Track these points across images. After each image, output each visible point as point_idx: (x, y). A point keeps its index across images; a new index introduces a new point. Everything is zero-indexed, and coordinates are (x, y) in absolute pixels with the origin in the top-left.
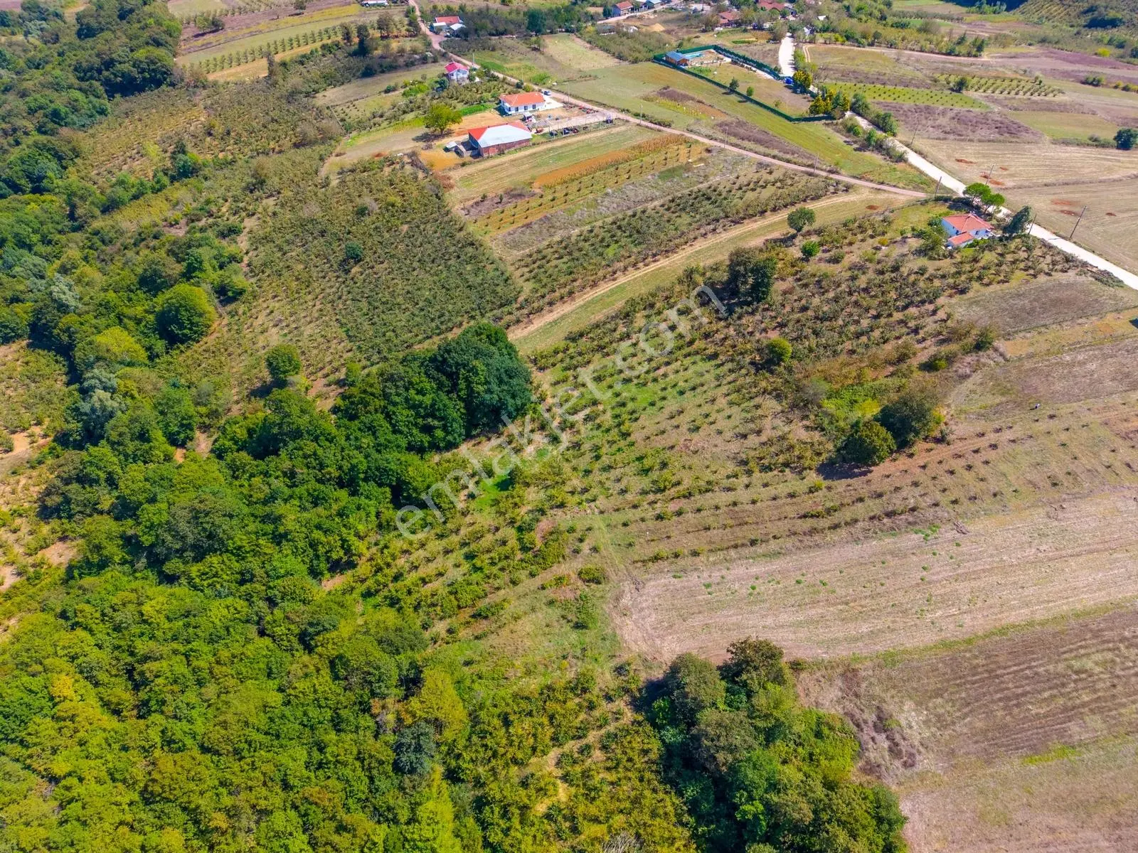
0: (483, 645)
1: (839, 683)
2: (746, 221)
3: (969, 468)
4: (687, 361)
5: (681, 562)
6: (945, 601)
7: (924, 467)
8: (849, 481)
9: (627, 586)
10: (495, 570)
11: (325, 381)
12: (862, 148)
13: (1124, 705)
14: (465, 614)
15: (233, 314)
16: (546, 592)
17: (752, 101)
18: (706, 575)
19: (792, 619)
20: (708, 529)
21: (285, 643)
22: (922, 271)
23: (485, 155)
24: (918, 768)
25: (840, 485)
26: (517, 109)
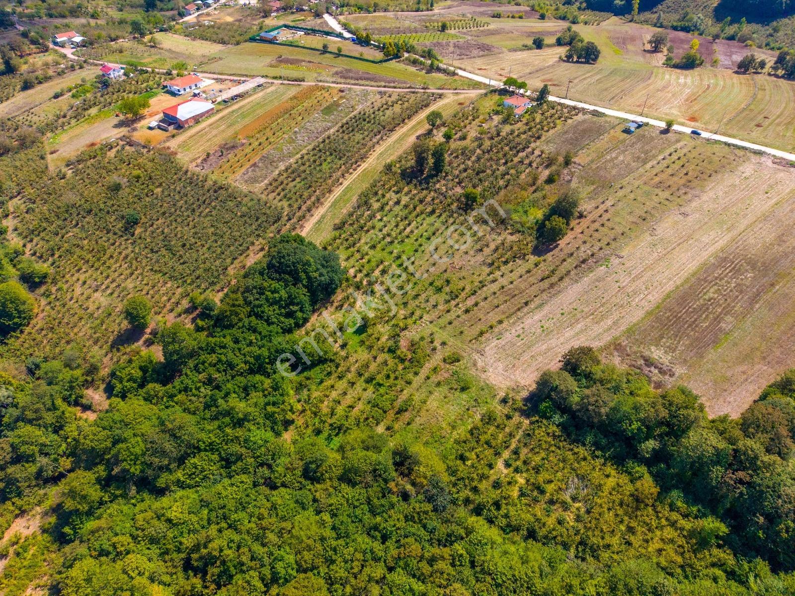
0: (414, 426)
1: (616, 353)
2: (397, 129)
3: (603, 225)
4: (419, 219)
5: (496, 330)
6: (635, 293)
7: (582, 233)
8: (551, 253)
9: (476, 356)
10: (391, 380)
11: (172, 315)
12: (428, 72)
13: (734, 306)
14: (391, 414)
15: (47, 295)
16: (431, 380)
17: (342, 55)
18: (513, 331)
19: (572, 333)
20: (497, 307)
21: (297, 485)
22: (512, 132)
23: (186, 126)
24: (677, 374)
25: (549, 256)
26: (185, 90)
